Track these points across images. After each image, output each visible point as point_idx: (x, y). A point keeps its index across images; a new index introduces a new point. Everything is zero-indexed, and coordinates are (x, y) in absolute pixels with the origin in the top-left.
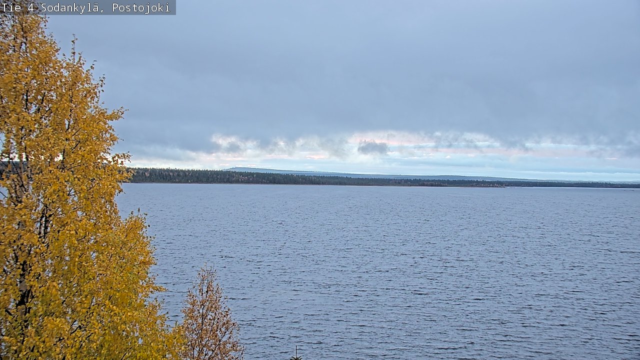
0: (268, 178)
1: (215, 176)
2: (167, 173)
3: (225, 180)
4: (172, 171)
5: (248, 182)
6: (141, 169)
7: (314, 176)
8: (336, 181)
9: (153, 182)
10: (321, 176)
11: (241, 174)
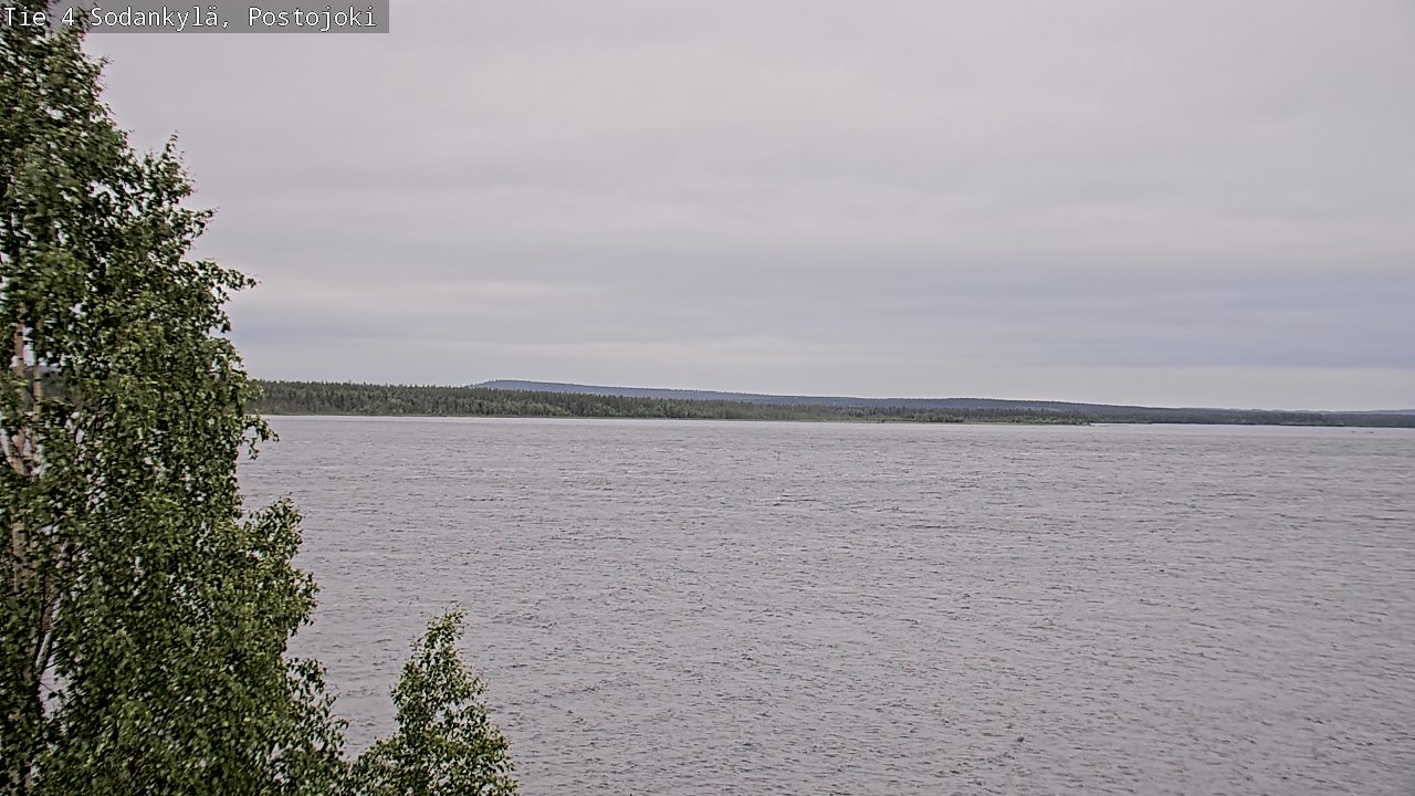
0: (569, 404)
1: (451, 399)
2: (345, 395)
3: (473, 409)
4: (355, 387)
5: (525, 413)
6: (288, 385)
7: (670, 400)
8: (719, 409)
9: (315, 412)
10: (685, 399)
11: (509, 395)
